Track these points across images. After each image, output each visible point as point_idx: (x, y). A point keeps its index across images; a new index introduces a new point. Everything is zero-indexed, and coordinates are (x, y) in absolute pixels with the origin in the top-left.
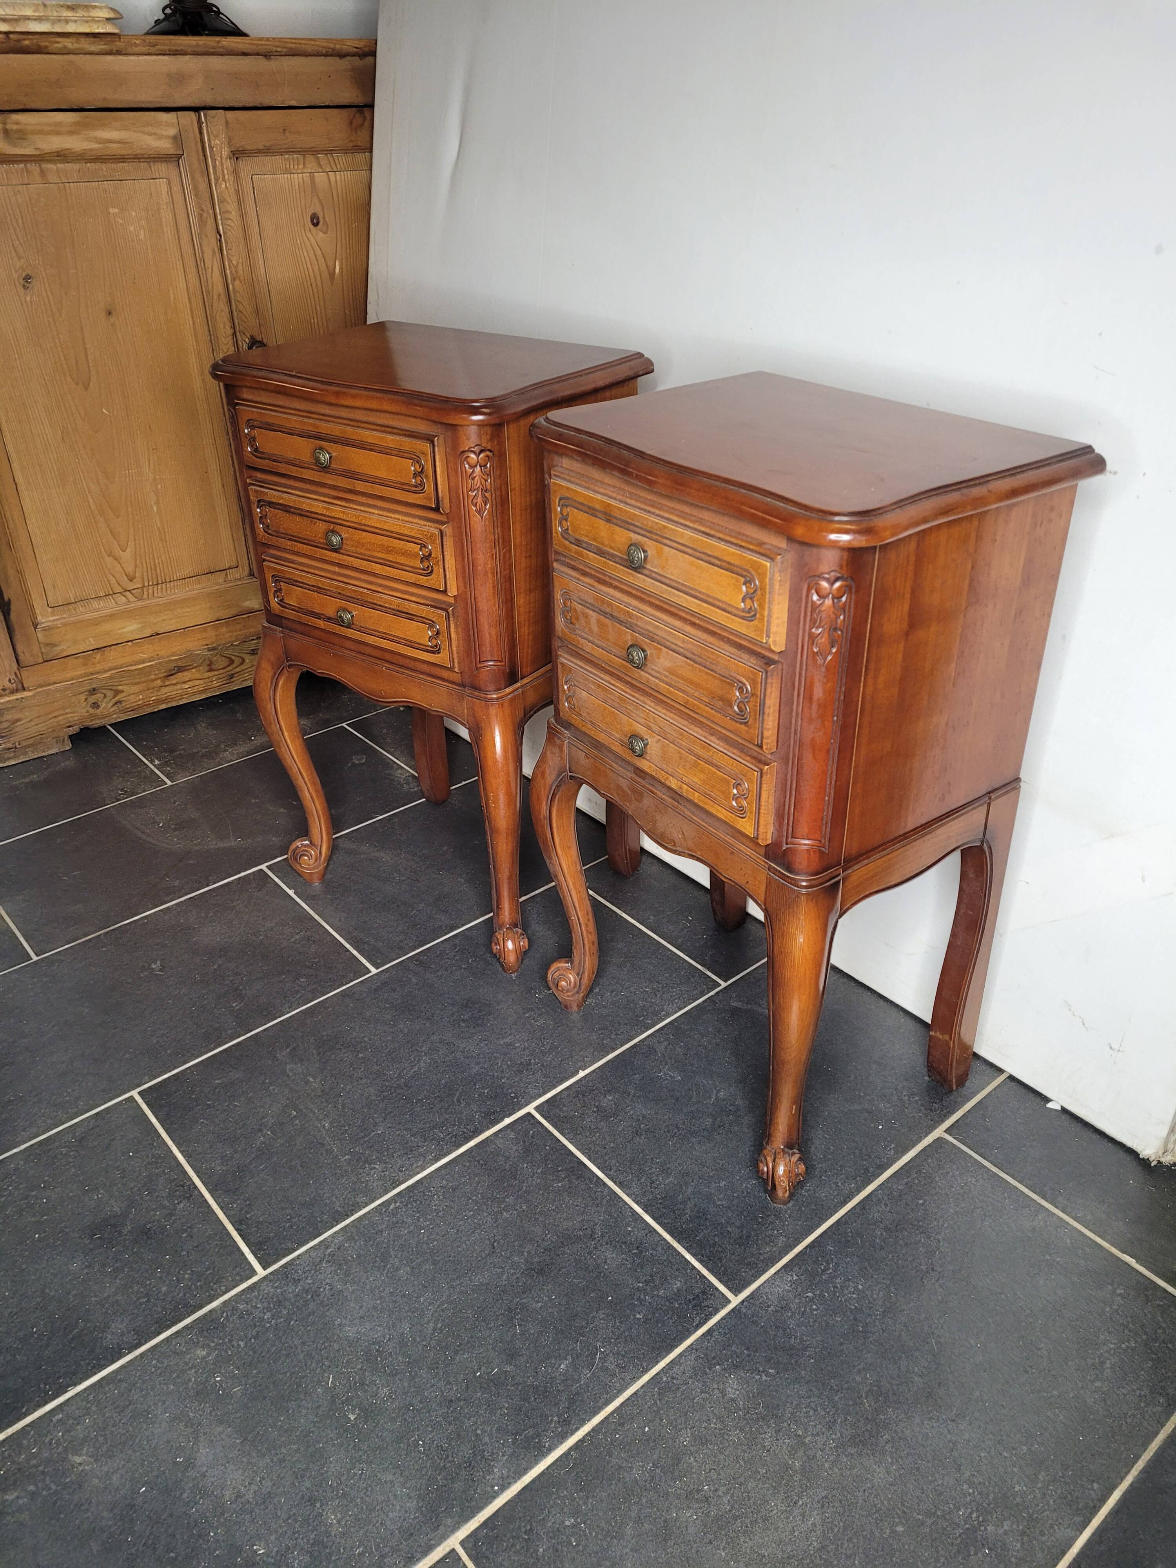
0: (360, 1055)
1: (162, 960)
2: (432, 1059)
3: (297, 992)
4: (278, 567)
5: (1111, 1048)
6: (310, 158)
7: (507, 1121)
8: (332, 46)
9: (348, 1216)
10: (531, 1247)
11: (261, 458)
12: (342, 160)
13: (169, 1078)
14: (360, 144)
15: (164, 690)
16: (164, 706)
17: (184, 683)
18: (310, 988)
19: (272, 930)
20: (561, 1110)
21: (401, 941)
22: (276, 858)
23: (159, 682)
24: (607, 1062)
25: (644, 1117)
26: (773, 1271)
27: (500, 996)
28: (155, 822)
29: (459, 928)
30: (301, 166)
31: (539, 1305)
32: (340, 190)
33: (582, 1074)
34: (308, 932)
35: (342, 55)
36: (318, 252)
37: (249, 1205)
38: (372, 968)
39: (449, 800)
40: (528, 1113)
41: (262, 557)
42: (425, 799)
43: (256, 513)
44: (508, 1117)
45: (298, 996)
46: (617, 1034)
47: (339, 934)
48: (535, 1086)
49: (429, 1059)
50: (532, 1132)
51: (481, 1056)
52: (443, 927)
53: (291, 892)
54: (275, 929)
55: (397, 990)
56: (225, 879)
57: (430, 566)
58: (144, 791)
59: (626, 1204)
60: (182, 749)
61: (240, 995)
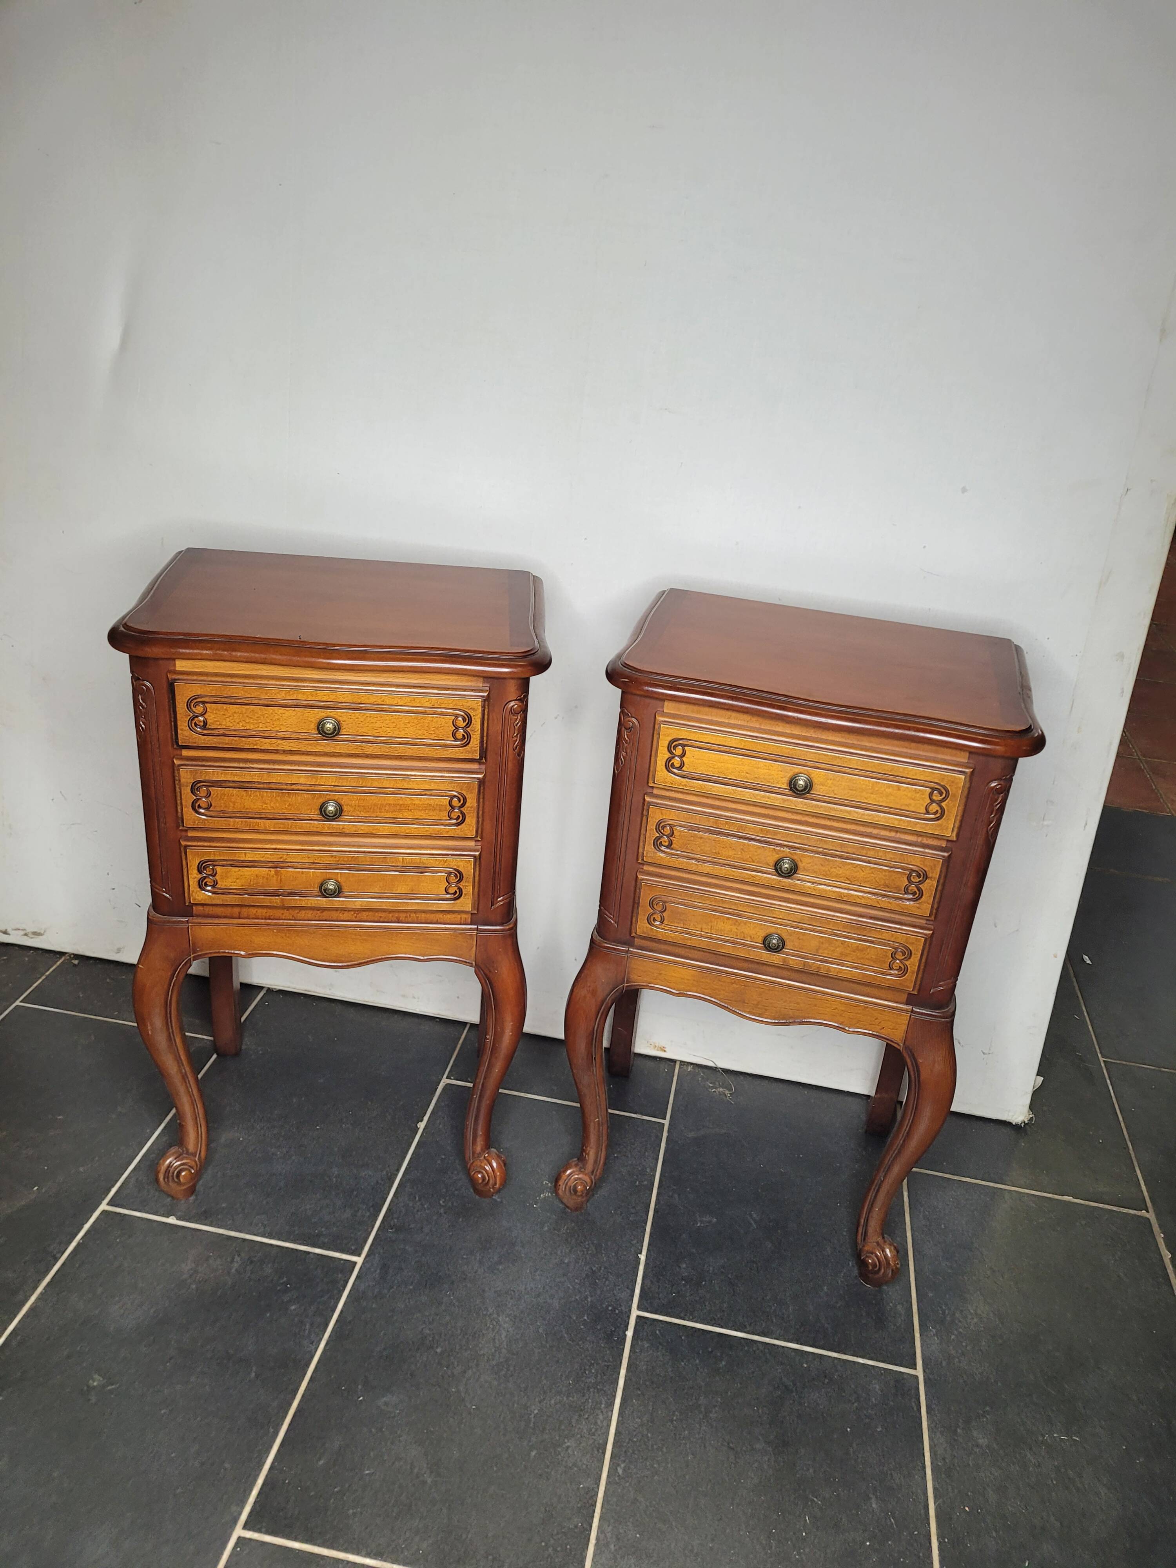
0: (439, 1350)
1: (97, 1371)
2: (509, 1316)
3: (302, 1320)
7: (630, 1333)
9: (594, 1505)
10: (758, 1429)
11: (210, 735)
18: (309, 1312)
19: (196, 1271)
20: (660, 1299)
21: (352, 1215)
22: (109, 1190)
24: (650, 1236)
25: (723, 1267)
26: (917, 1335)
27: (505, 1222)
29: (397, 1175)
31: (811, 1470)
33: (643, 1257)
34: (243, 1255)
37: (494, 1559)
38: (354, 1258)
39: (244, 1047)
40: (638, 1317)
41: (183, 843)
42: (215, 1056)
43: (187, 797)
44: (627, 1330)
45: (307, 1327)
46: (634, 1207)
47: (279, 1239)
48: (619, 1289)
49: (506, 1317)
50: (658, 1332)
51: (547, 1288)
52: (380, 1182)
53: (172, 1220)
54: (200, 1269)
55: (403, 1266)
56: (71, 1243)
57: (461, 816)
59: (784, 1348)
61: (240, 1361)
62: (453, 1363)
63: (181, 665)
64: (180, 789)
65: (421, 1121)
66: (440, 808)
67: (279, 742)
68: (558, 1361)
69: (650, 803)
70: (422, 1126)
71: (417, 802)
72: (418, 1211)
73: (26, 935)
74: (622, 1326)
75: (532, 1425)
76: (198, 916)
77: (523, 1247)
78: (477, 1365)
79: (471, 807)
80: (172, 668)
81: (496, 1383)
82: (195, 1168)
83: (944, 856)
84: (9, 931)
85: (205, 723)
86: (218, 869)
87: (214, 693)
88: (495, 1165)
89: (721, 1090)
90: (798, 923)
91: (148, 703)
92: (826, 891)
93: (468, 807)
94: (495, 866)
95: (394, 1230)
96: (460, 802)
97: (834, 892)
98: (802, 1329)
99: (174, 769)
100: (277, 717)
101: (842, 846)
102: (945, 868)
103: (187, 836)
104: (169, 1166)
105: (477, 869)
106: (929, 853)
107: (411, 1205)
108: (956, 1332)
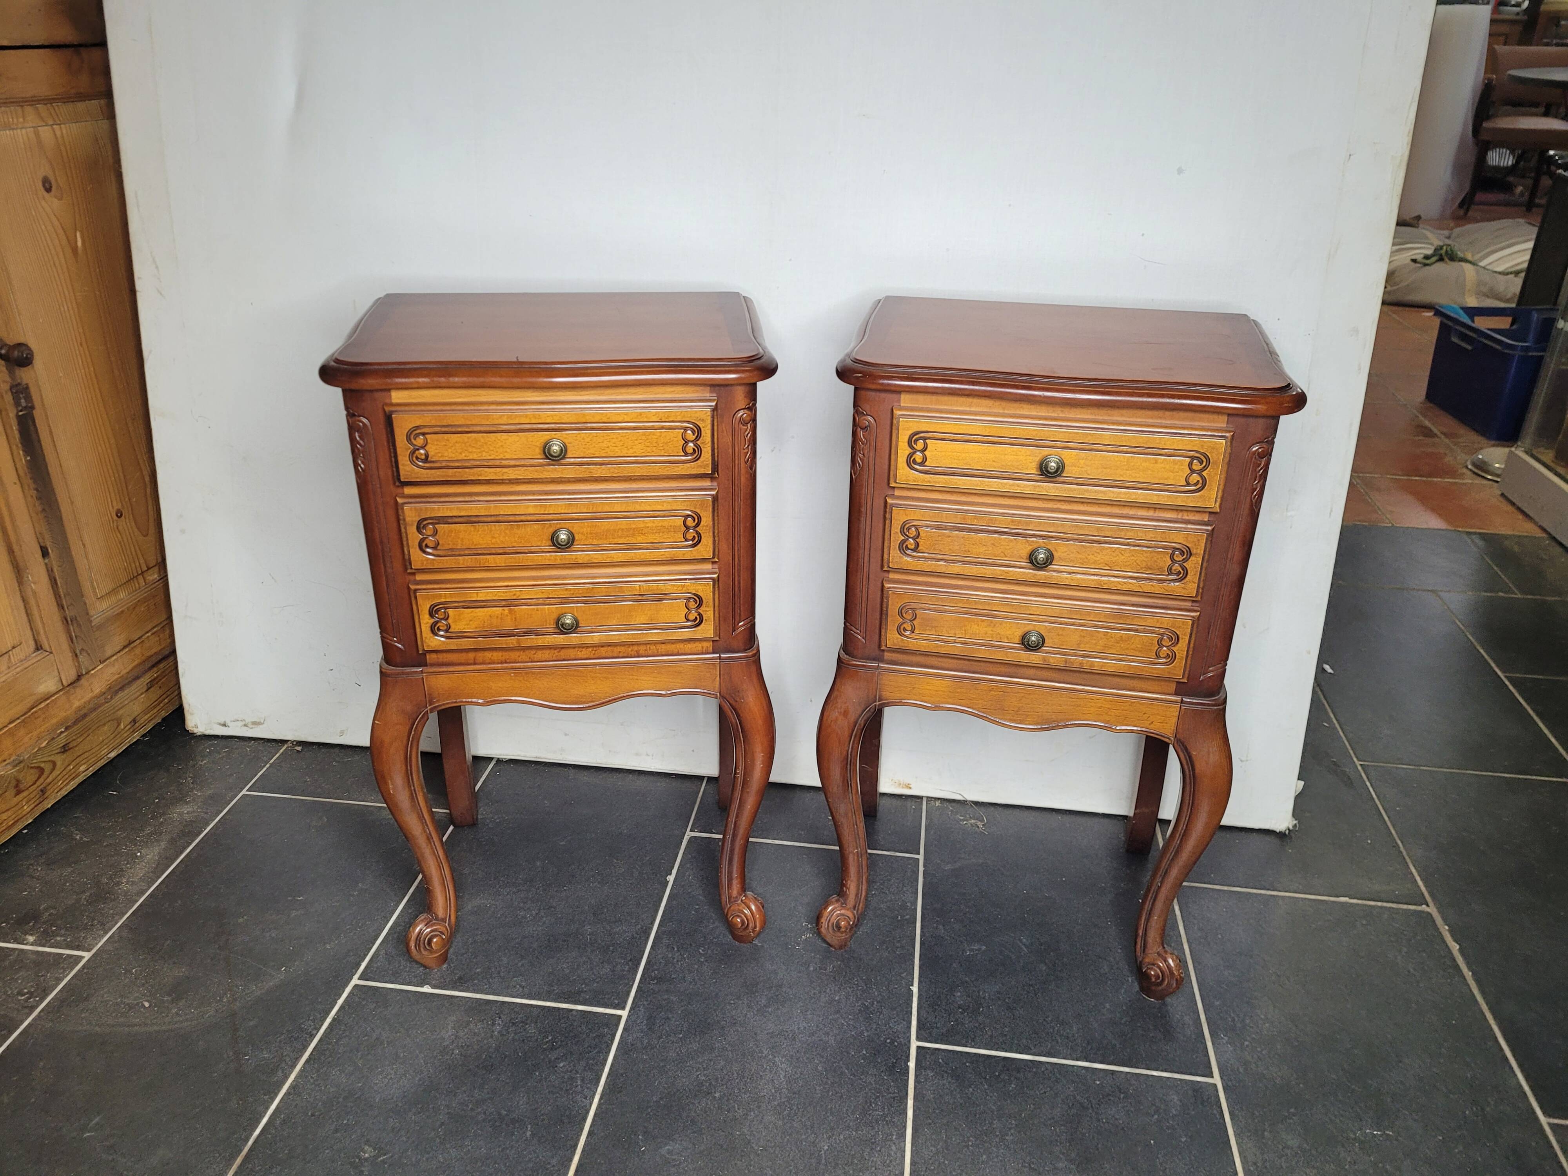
0: (717, 1095)
1: (367, 1142)
2: (785, 1056)
3: (572, 1079)
4: (441, 593)
6: (29, 109)
7: (912, 1064)
10: (1057, 1148)
11: (432, 469)
12: (65, 109)
14: (82, 90)
18: (579, 1068)
19: (458, 1037)
20: (938, 1028)
21: (612, 971)
22: (359, 965)
24: (920, 968)
25: (999, 993)
26: (1209, 1044)
27: (768, 966)
28: (131, 1007)
29: (651, 929)
30: (21, 120)
32: (67, 144)
33: (915, 989)
34: (505, 1017)
36: (56, 223)
38: (618, 1012)
39: (479, 817)
40: (918, 1048)
41: (412, 587)
42: (451, 828)
43: (413, 537)
44: (909, 1061)
45: (579, 1082)
46: (899, 941)
47: (539, 999)
48: (895, 1022)
49: (782, 1058)
50: (940, 1061)
51: (821, 1026)
52: (635, 935)
53: (427, 989)
54: (461, 1034)
55: (670, 1016)
56: (326, 1019)
57: (696, 536)
58: (59, 980)
59: (1073, 1066)
60: (46, 909)
61: (513, 1121)
62: (734, 1107)
63: (397, 396)
64: (405, 528)
65: (670, 874)
66: (675, 529)
67: (505, 470)
68: (841, 1097)
69: (892, 505)
70: (671, 879)
71: (649, 525)
72: (678, 961)
73: (245, 725)
74: (903, 1057)
75: (823, 1161)
76: (432, 665)
77: (790, 987)
78: (759, 1107)
79: (707, 526)
80: (387, 401)
81: (780, 1123)
82: (446, 934)
83: (1207, 530)
84: (228, 723)
85: (427, 456)
86: (450, 611)
87: (433, 423)
88: (753, 907)
89: (973, 821)
90: (1055, 618)
91: (366, 440)
92: (1084, 580)
93: (703, 526)
94: (734, 589)
95: (655, 981)
96: (694, 521)
97: (1093, 580)
98: (1089, 1047)
99: (397, 507)
100: (500, 444)
101: (1098, 529)
102: (1209, 543)
103: (415, 580)
104: (420, 933)
105: (717, 592)
106: (1191, 529)
107: (670, 956)
108: (1248, 1038)
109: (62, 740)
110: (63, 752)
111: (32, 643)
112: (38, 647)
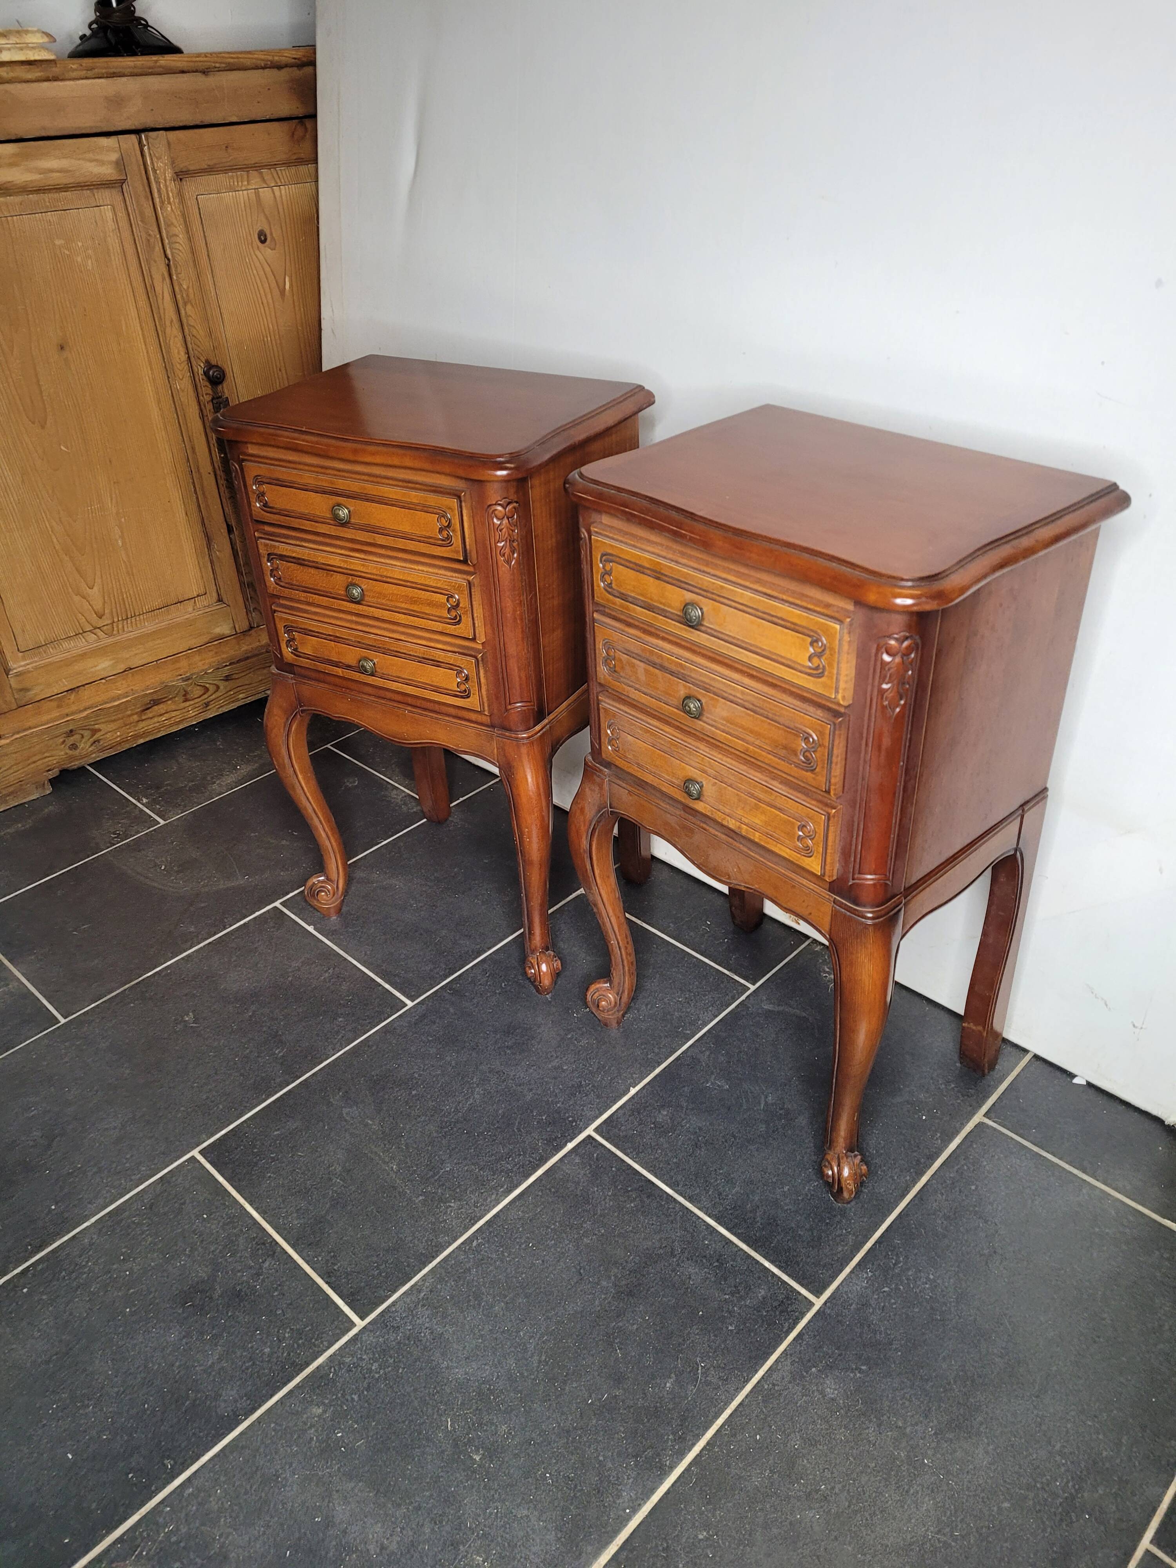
0: (414, 1092)
1: (194, 1011)
2: (485, 1090)
3: (338, 1033)
4: (290, 617)
5: (1134, 1026)
6: (253, 174)
7: (570, 1146)
8: (270, 58)
9: (434, 1258)
10: (616, 1270)
11: (271, 513)
12: (285, 173)
13: (226, 1134)
14: (302, 155)
15: (141, 725)
16: (141, 741)
17: (161, 715)
18: (349, 1028)
19: (299, 970)
20: (619, 1130)
21: (431, 970)
22: (287, 894)
23: (135, 717)
24: (655, 1077)
25: (700, 1129)
26: (848, 1270)
27: (539, 1019)
28: (156, 865)
29: (485, 952)
30: (246, 183)
31: (635, 1327)
32: (285, 203)
33: (633, 1091)
34: (337, 969)
35: (279, 67)
36: (267, 269)
37: (334, 1256)
38: (407, 1002)
39: (450, 819)
40: (589, 1136)
41: (272, 607)
42: (425, 820)
43: (266, 567)
44: (570, 1141)
45: (338, 1037)
46: (659, 1048)
47: (369, 969)
48: (591, 1108)
49: (482, 1090)
50: (596, 1155)
51: (533, 1082)
52: (468, 953)
53: (311, 929)
54: (302, 969)
55: (437, 1021)
56: (240, 921)
57: (459, 616)
58: (138, 832)
59: (699, 1218)
60: (167, 785)
61: (281, 1041)
62: (416, 1106)
63: (247, 449)
66: (441, 605)
71: (424, 597)
72: (480, 984)
74: (569, 1137)
75: (436, 1177)
76: (297, 675)
77: (539, 1042)
79: (467, 609)
81: (435, 1135)
85: (267, 501)
86: (296, 634)
87: (270, 474)
93: (464, 608)
94: (502, 672)
95: (452, 992)
96: (454, 601)
98: (731, 1212)
99: (253, 540)
100: (312, 501)
103: (274, 602)
107: (479, 978)
108: (893, 1286)
109: (226, 671)
110: (227, 680)
111: (215, 595)
112: (220, 600)
